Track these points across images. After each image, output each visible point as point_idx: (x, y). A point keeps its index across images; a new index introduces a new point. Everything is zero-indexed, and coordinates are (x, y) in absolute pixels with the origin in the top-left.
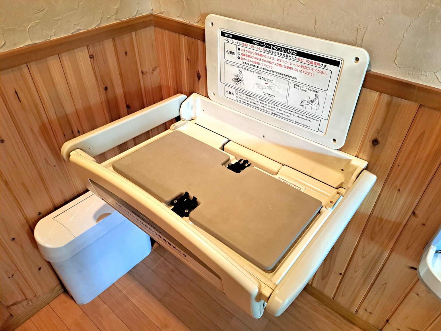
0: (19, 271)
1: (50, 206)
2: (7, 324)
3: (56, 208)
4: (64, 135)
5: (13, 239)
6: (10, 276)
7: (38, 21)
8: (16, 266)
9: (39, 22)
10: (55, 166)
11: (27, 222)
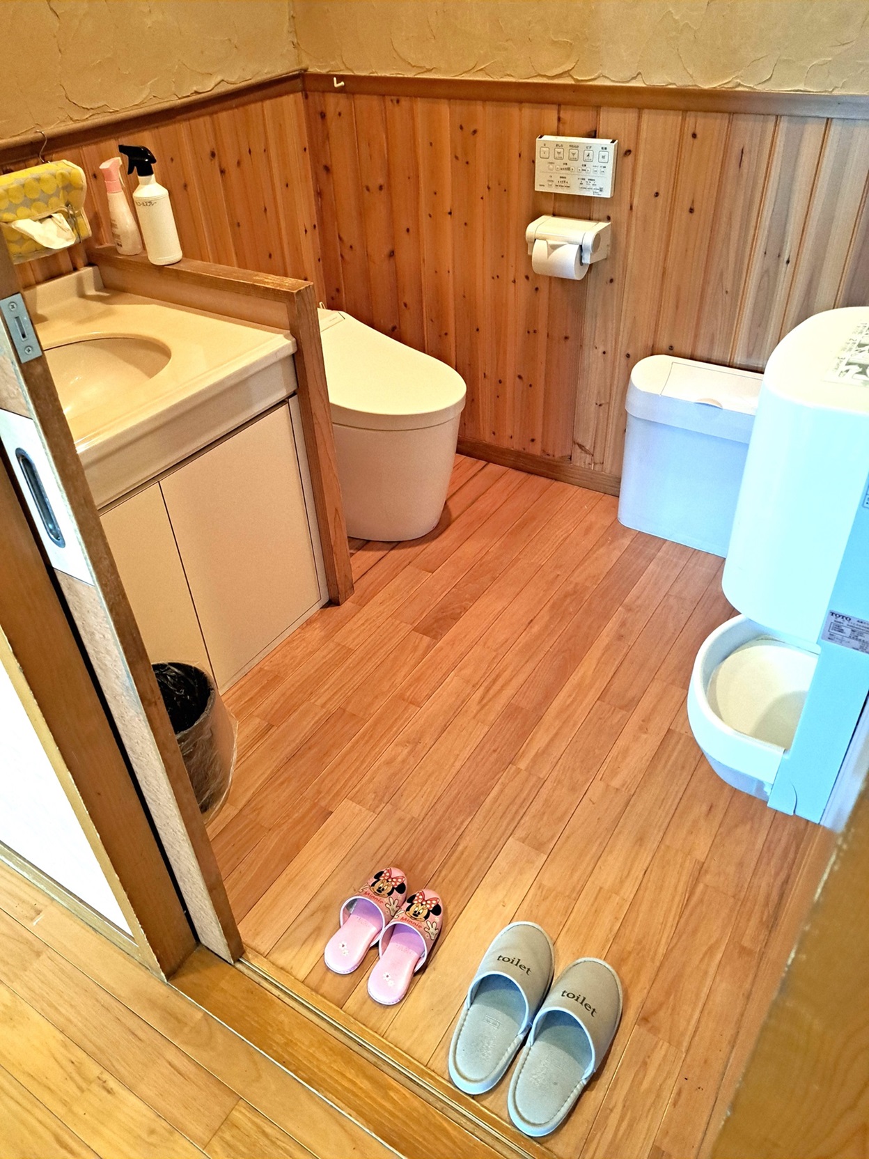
0: (609, 406)
1: (688, 351)
2: (560, 464)
3: (692, 358)
4: (765, 253)
5: (628, 356)
6: (598, 404)
7: (830, 59)
8: (610, 398)
9: (830, 61)
10: (727, 292)
11: (653, 346)
